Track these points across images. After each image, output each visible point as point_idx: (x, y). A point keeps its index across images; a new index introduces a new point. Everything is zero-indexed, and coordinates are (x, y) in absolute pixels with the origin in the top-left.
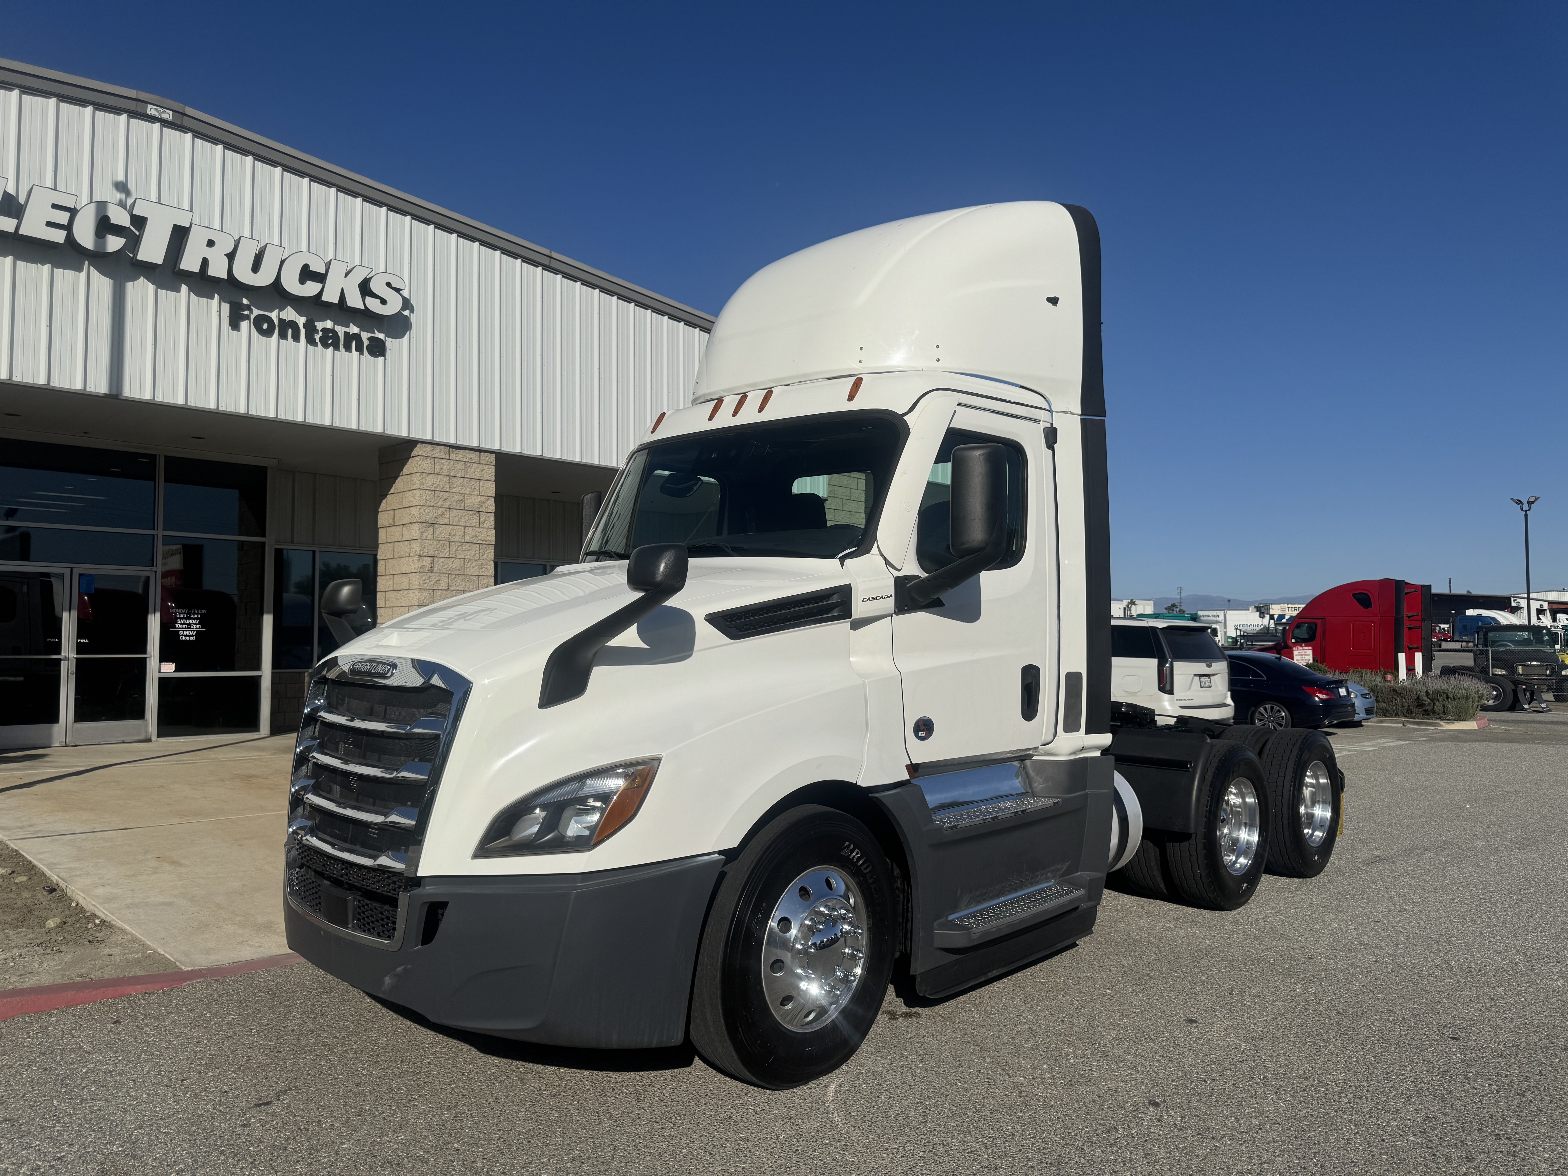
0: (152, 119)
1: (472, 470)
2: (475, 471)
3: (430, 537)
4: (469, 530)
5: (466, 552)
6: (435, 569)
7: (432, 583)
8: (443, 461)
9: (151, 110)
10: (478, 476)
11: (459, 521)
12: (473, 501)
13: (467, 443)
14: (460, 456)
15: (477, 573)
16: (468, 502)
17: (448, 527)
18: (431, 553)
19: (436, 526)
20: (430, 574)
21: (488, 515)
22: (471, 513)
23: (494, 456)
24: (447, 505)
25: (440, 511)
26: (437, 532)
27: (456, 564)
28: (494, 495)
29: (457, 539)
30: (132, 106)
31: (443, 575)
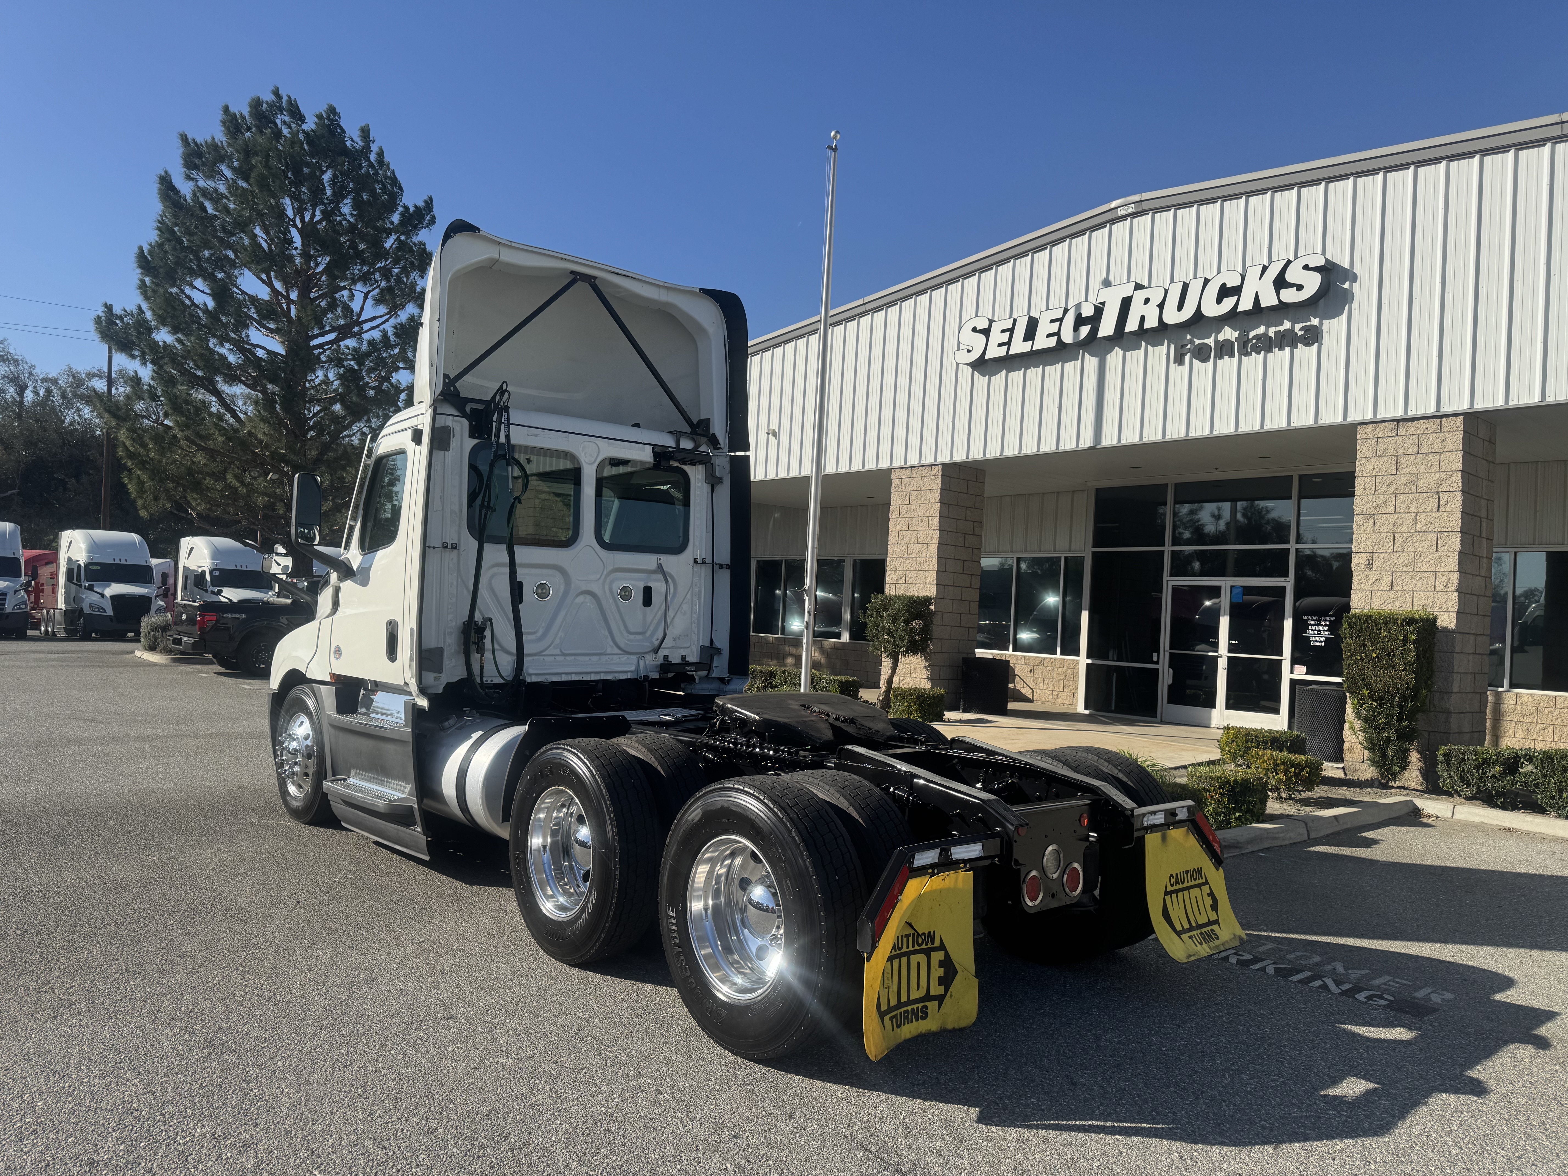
0: (1124, 218)
1: (1430, 443)
2: (1433, 442)
3: (1370, 529)
4: (1421, 517)
5: (1417, 544)
6: (1375, 567)
7: (1370, 582)
8: (1389, 439)
9: (1122, 212)
10: (1437, 448)
11: (1408, 507)
12: (1428, 481)
13: (1421, 412)
14: (1413, 429)
15: (1433, 568)
16: (1420, 483)
17: (1392, 516)
18: (1369, 548)
19: (1377, 517)
20: (1368, 573)
21: (1453, 494)
22: (1425, 495)
23: (1461, 418)
24: (1392, 490)
25: (1382, 499)
26: (1379, 523)
27: (1404, 558)
28: (1460, 468)
29: (1405, 529)
30: (1108, 216)
31: (1384, 573)
